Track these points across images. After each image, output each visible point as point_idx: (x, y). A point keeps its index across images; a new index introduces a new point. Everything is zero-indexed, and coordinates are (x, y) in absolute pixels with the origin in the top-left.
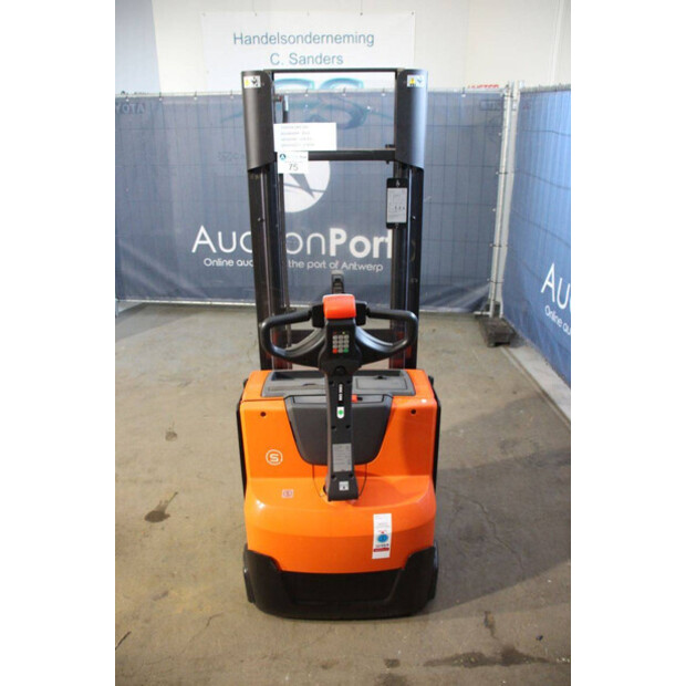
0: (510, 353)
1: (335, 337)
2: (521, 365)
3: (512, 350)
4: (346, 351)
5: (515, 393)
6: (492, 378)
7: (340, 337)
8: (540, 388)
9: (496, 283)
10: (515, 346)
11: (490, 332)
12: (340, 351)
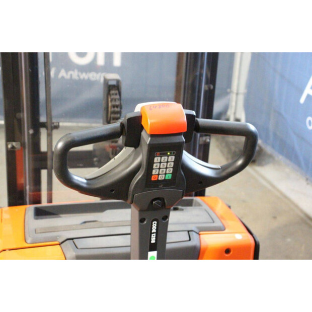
0: (257, 172)
1: (157, 159)
2: (273, 186)
3: (258, 168)
4: (169, 177)
5: (275, 218)
6: (244, 201)
7: (164, 159)
8: (302, 211)
9: (237, 94)
10: (260, 165)
11: (233, 148)
12: (161, 178)
